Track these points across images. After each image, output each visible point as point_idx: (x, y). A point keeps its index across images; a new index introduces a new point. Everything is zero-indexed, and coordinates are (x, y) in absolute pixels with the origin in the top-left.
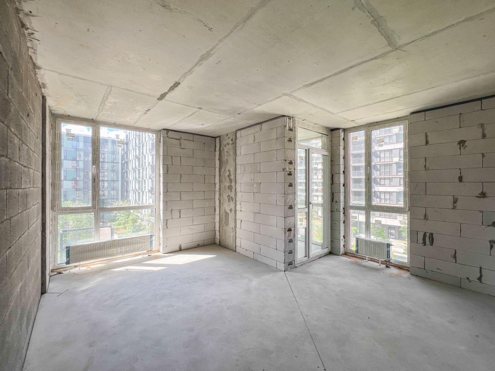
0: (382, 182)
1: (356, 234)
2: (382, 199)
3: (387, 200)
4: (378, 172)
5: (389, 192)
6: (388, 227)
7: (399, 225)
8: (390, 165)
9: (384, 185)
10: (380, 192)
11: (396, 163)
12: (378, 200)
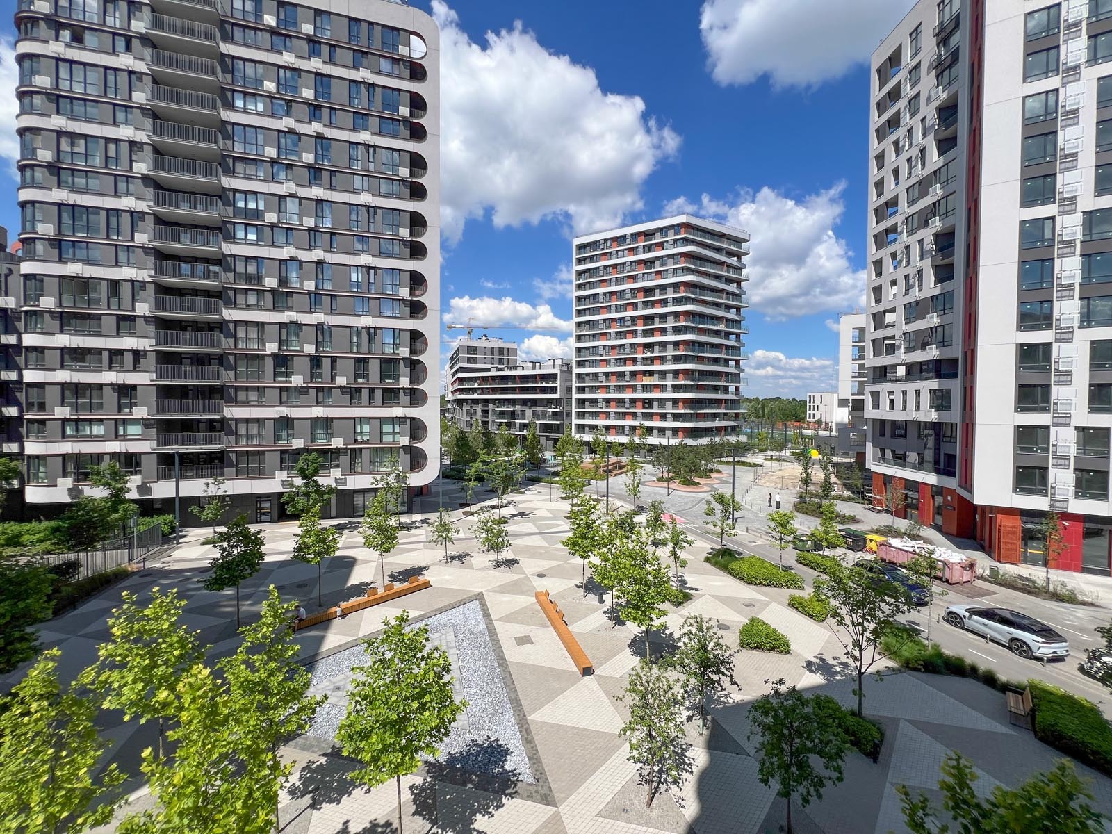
0: (241, 396)
1: (170, 533)
2: (241, 435)
3: (252, 439)
4: (232, 373)
5: (257, 420)
6: (254, 499)
7: (281, 490)
8: (260, 358)
9: (246, 404)
10: (237, 420)
11: (274, 355)
12: (232, 438)
